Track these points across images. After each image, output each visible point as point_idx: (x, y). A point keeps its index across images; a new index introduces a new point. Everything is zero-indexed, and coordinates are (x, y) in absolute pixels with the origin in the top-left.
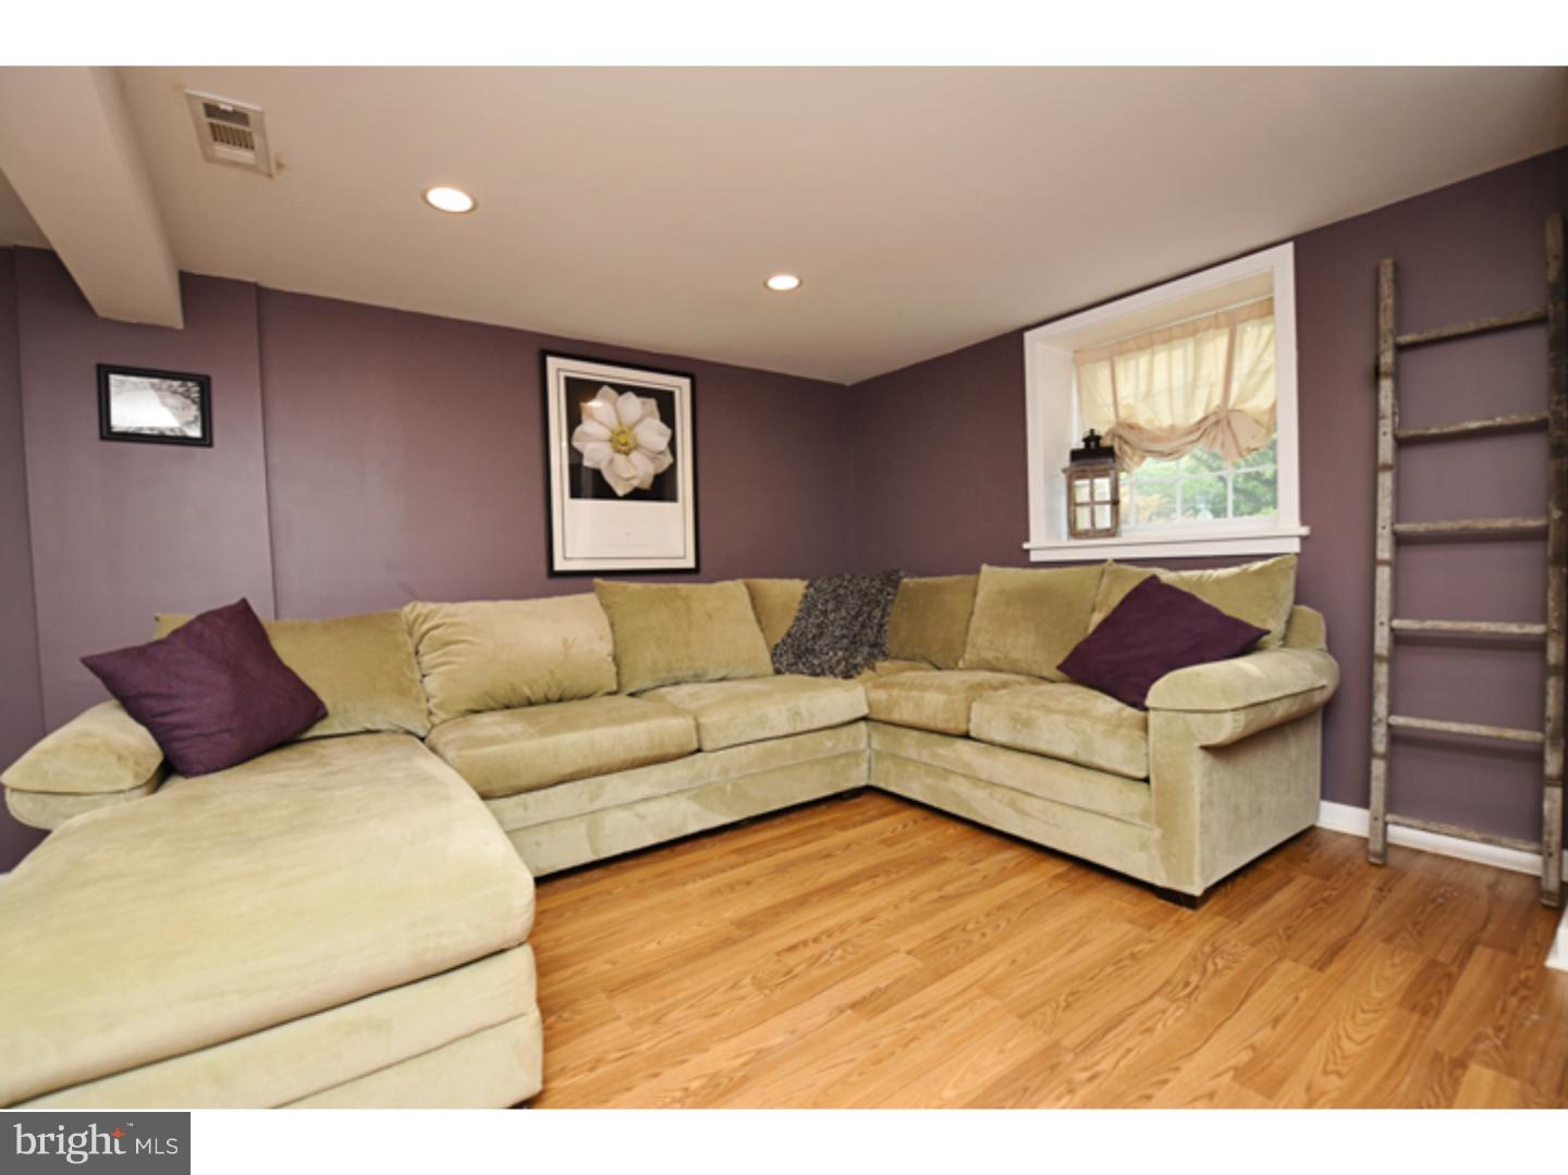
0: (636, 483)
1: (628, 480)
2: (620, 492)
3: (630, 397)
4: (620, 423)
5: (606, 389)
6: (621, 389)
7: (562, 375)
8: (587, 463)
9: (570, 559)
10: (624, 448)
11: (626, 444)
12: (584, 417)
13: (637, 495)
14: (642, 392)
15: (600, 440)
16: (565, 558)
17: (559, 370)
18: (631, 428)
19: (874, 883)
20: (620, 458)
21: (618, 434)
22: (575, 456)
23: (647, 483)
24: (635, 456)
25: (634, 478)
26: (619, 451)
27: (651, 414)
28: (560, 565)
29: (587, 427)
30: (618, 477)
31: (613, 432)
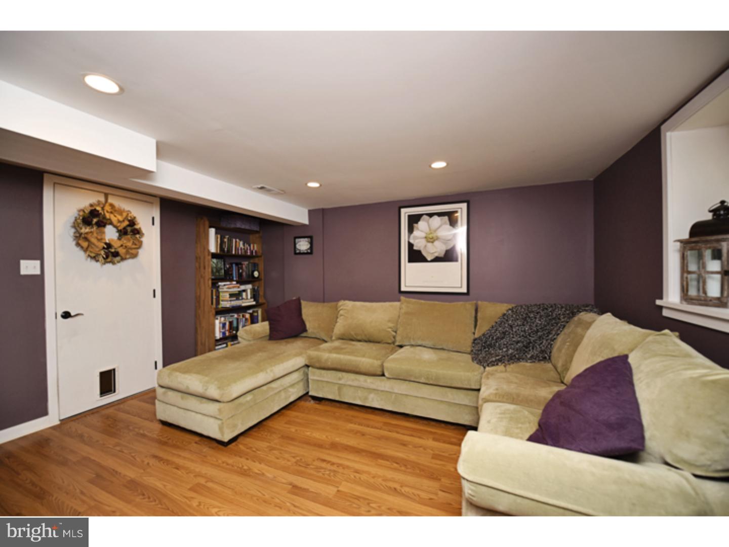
0: (436, 255)
1: (433, 253)
2: (429, 259)
3: (436, 218)
4: (430, 230)
5: (425, 217)
6: (431, 215)
7: (407, 215)
8: (415, 248)
9: (408, 286)
10: (431, 240)
11: (432, 238)
12: (415, 229)
13: (437, 259)
14: (440, 214)
15: (421, 238)
16: (406, 286)
17: (405, 212)
18: (435, 231)
19: (392, 464)
20: (429, 245)
21: (429, 234)
22: (411, 246)
23: (442, 254)
24: (437, 243)
25: (435, 252)
26: (429, 242)
27: (445, 223)
28: (403, 289)
29: (416, 233)
30: (429, 253)
31: (426, 234)
